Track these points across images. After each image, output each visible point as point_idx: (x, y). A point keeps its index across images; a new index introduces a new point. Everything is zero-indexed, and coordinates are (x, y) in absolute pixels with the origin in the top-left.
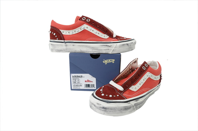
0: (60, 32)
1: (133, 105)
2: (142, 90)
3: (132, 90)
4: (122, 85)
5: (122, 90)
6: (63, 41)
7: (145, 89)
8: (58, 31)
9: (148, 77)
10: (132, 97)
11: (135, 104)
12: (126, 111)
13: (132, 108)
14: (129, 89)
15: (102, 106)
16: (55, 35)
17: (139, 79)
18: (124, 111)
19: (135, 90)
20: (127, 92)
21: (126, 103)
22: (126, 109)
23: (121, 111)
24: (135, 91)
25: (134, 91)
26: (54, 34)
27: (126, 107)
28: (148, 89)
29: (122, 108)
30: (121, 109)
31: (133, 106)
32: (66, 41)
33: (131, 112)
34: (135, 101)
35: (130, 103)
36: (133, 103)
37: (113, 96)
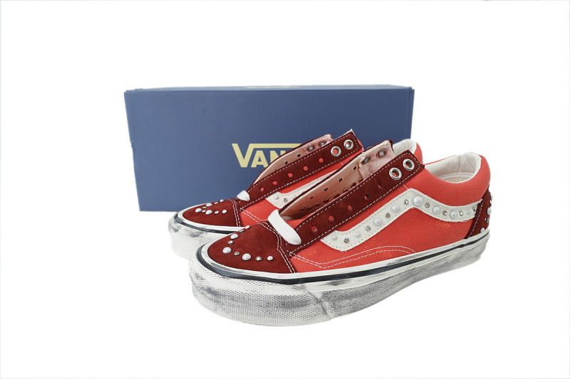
1: (319, 296)
2: (375, 250)
3: (331, 246)
4: (298, 227)
5: (296, 244)
7: (386, 249)
9: (411, 207)
10: (322, 270)
11: (326, 295)
12: (289, 312)
13: (312, 306)
14: (322, 240)
15: (205, 284)
17: (369, 212)
18: (281, 312)
19: (343, 248)
20: (312, 251)
21: (288, 286)
22: (287, 305)
23: (270, 309)
24: (342, 250)
25: (338, 249)
27: (285, 297)
28: (402, 249)
29: (272, 301)
30: (268, 305)
31: (319, 301)
33: (309, 319)
34: (328, 284)
35: (303, 288)
36: (317, 289)
37: (253, 258)
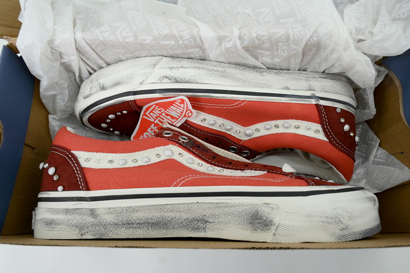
0: (327, 136)
6: (322, 103)
8: (333, 137)
16: (344, 124)
26: (347, 127)
32: (313, 102)
